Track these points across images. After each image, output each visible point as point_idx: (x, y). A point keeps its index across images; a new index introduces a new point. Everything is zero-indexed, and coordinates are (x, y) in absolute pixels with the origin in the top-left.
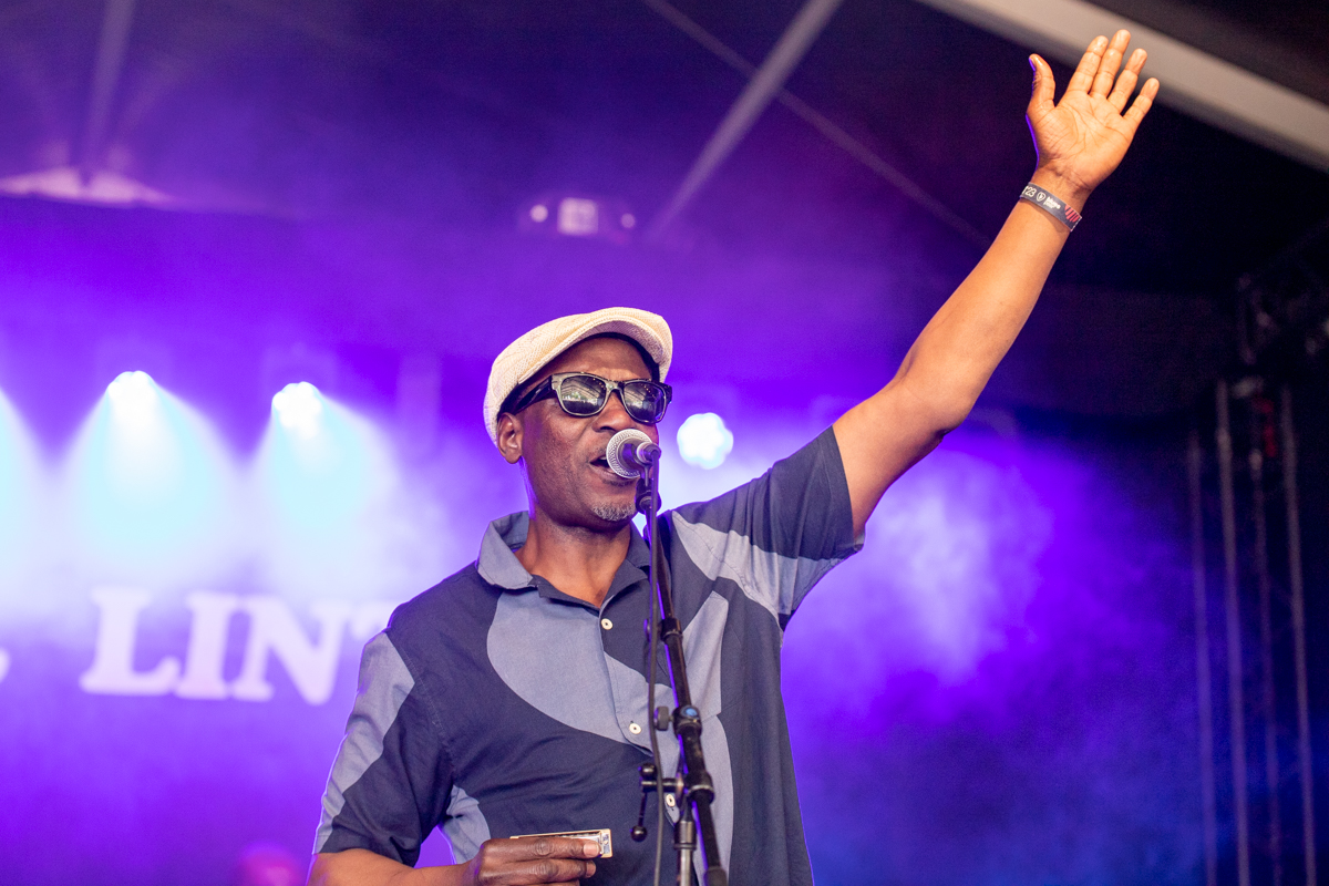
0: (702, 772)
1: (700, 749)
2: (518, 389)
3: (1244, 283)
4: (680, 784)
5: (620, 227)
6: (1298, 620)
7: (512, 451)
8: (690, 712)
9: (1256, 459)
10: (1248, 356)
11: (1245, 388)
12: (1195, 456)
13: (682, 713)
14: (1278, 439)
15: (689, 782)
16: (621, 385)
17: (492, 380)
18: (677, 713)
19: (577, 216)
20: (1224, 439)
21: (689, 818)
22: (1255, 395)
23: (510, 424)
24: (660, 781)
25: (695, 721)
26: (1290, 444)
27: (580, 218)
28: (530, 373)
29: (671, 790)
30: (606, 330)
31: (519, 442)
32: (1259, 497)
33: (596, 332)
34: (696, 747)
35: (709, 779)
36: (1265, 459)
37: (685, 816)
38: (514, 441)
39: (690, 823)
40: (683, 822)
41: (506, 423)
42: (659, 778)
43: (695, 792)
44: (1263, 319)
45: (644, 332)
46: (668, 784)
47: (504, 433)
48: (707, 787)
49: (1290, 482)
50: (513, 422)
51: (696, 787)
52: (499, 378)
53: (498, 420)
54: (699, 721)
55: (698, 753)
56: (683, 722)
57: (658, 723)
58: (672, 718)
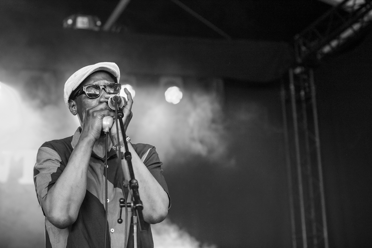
0: (139, 200)
1: (138, 193)
2: (73, 92)
3: (297, 37)
4: (132, 204)
5: (96, 25)
6: (318, 144)
7: (74, 111)
8: (134, 181)
9: (302, 93)
10: (299, 60)
11: (298, 70)
12: (283, 93)
13: (132, 182)
14: (309, 87)
15: (135, 204)
16: (105, 86)
17: (65, 90)
18: (130, 182)
19: (82, 22)
20: (292, 87)
21: (136, 215)
22: (302, 73)
23: (72, 103)
24: (126, 204)
25: (136, 184)
26: (313, 88)
27: (83, 23)
28: (76, 87)
29: (130, 206)
30: (97, 70)
31: (76, 108)
32: (304, 105)
33: (95, 71)
34: (137, 192)
35: (141, 202)
36: (306, 93)
37: (134, 214)
38: (75, 108)
39: (136, 217)
40: (134, 217)
41: (71, 103)
42: (125, 203)
43: (137, 207)
44: (303, 49)
45: (109, 69)
46: (128, 205)
47: (71, 106)
48: (141, 205)
49: (314, 101)
50: (73, 103)
51: (137, 205)
52: (67, 89)
53: (69, 102)
54: (138, 184)
55: (138, 194)
56: (133, 185)
57: (125, 185)
58: (129, 183)
